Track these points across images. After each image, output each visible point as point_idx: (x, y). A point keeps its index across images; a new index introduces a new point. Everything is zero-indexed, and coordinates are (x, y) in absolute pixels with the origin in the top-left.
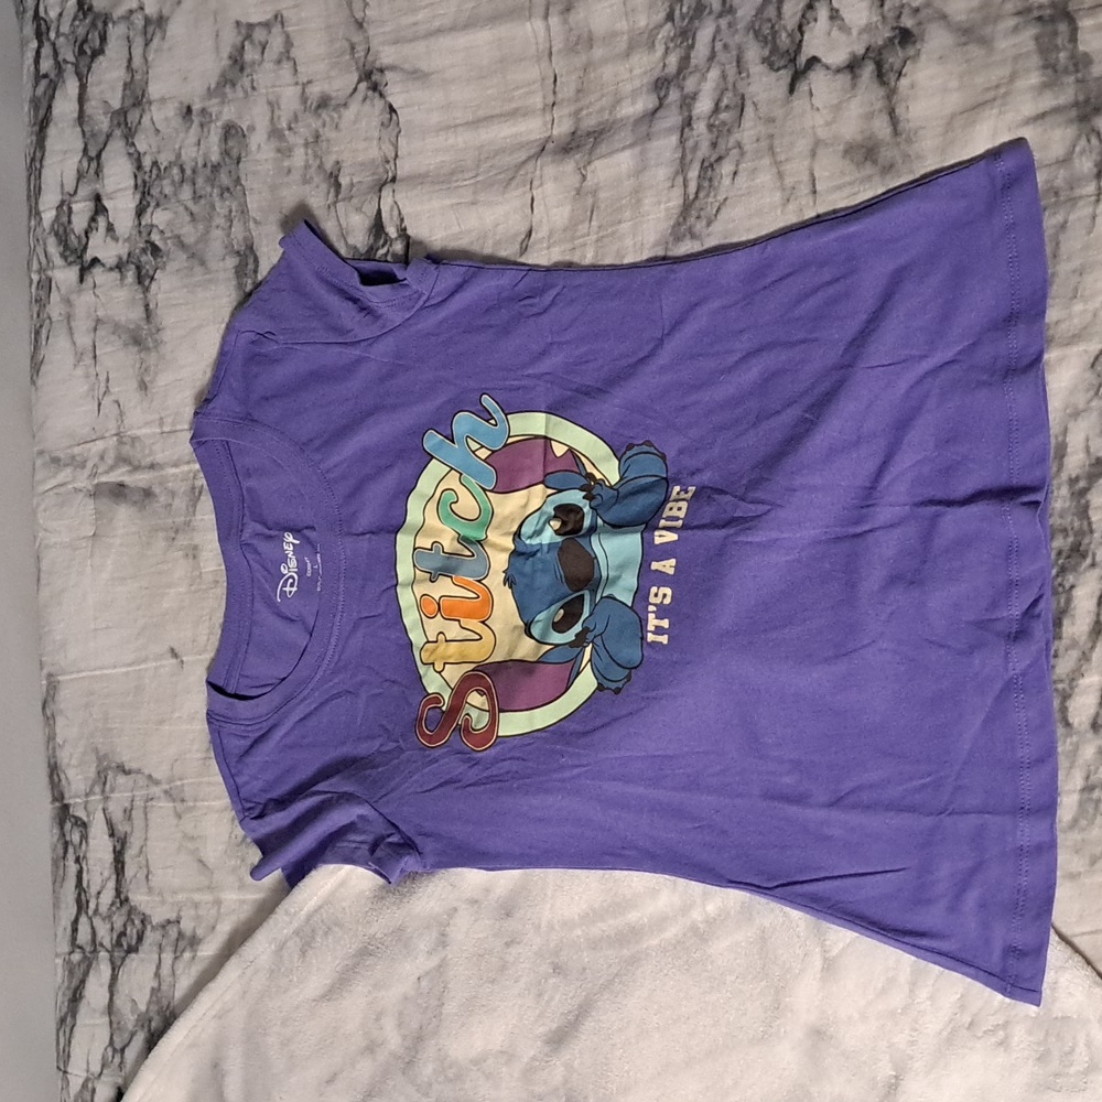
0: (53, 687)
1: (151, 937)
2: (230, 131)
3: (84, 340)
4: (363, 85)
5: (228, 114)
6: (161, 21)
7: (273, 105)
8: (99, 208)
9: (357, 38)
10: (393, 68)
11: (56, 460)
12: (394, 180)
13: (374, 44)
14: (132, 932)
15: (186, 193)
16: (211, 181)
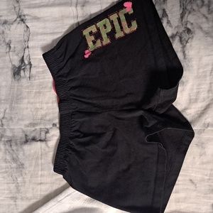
4: (19, 19)
9: (16, 5)
10: (27, 15)
12: (28, 47)
13: (21, 8)
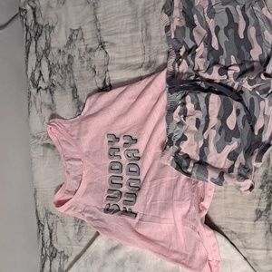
0: (36, 192)
1: (58, 254)
2: (69, 56)
3: (39, 107)
5: (69, 52)
6: (53, 28)
7: (79, 50)
8: (41, 75)
11: (34, 137)
14: (54, 253)
15: (60, 72)
16: (66, 69)
